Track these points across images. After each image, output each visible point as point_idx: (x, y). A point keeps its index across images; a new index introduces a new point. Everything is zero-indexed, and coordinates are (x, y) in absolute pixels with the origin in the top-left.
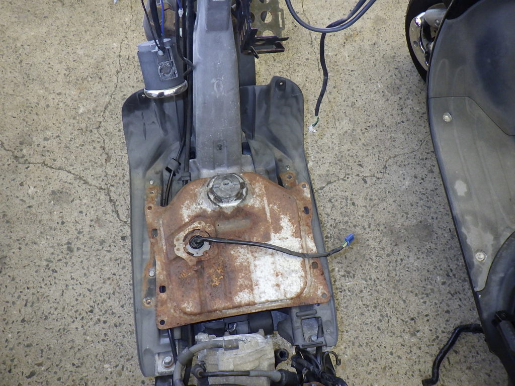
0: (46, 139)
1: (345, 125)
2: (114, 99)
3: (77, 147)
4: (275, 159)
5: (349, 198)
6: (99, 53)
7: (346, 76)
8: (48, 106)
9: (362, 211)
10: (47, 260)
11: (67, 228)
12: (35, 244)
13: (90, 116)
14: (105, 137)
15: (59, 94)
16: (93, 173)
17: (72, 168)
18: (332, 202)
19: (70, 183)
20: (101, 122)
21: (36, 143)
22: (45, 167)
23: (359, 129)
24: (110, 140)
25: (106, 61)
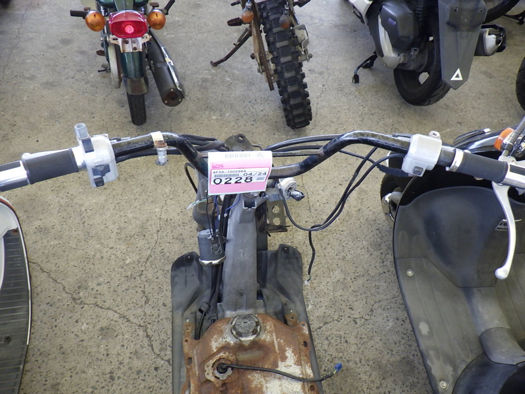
0: (99, 284)
1: (337, 275)
2: (154, 252)
3: (123, 291)
4: (282, 303)
5: (343, 337)
6: (144, 216)
7: (338, 235)
8: (102, 257)
9: (353, 348)
10: (92, 387)
11: (111, 359)
12: (84, 372)
13: (134, 266)
14: (145, 283)
15: (112, 248)
16: (134, 312)
17: (118, 308)
18: (328, 340)
19: (115, 321)
20: (143, 271)
21: (91, 288)
22: (97, 307)
23: (349, 278)
24: (150, 285)
25: (150, 223)
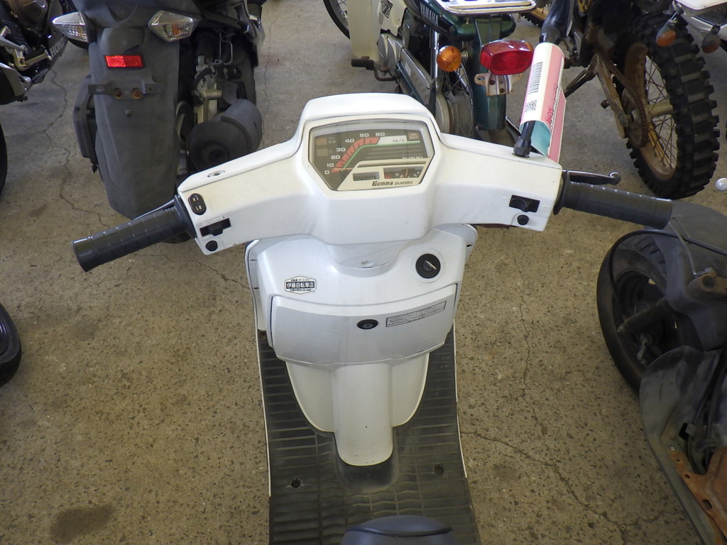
11: (522, 509)
13: (510, 383)
15: (472, 359)
17: (508, 439)
21: (463, 411)
22: (479, 437)
24: (541, 409)
25: (511, 326)
